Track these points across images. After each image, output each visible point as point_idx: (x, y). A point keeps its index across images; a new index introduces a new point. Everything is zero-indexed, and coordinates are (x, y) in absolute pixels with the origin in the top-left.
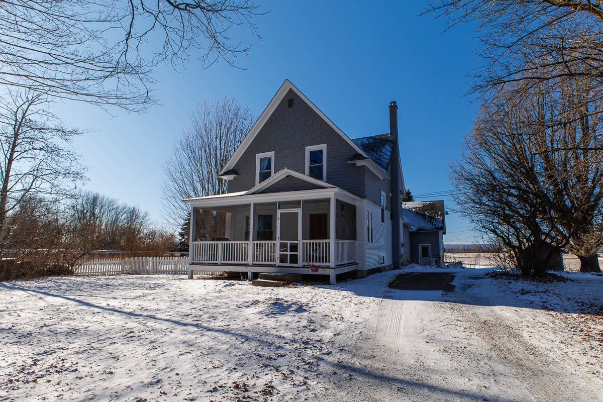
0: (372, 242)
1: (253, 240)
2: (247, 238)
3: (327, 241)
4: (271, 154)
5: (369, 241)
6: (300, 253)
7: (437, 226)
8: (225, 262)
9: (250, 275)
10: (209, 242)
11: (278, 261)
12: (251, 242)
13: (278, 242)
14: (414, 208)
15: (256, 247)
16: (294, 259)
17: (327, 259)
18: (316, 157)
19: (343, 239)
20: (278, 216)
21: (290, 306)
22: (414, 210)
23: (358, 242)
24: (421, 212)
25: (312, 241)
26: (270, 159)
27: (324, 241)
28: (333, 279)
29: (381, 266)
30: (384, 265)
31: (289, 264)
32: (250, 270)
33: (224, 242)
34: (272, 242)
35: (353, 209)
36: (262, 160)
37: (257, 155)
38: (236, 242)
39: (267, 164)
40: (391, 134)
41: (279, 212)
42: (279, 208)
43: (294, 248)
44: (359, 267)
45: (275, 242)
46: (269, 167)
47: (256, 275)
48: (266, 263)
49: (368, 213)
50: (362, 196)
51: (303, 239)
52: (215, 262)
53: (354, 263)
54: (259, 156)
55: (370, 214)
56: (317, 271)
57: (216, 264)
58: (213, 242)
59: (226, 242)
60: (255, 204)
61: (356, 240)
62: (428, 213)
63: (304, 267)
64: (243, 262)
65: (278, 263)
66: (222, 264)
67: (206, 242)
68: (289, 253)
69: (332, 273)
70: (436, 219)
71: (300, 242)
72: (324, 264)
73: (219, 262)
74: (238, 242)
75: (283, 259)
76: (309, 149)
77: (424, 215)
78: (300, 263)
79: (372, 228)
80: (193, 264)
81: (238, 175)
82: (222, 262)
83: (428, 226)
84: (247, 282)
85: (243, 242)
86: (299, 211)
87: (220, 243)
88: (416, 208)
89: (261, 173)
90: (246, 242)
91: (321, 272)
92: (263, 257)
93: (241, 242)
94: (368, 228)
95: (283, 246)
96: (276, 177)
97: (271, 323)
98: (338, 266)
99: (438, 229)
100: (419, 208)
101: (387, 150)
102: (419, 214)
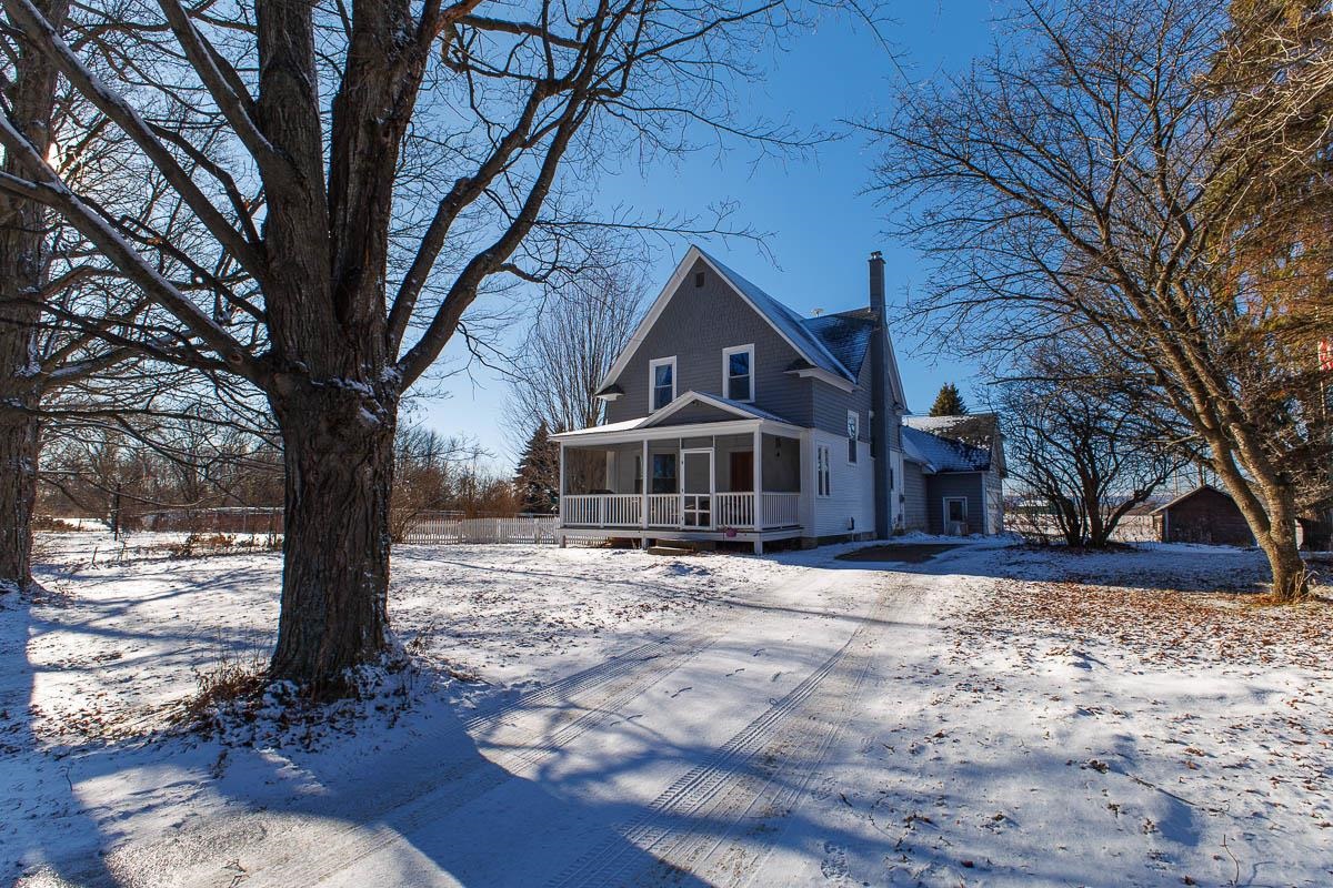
0: (828, 493)
1: (648, 493)
2: (638, 490)
3: (750, 494)
4: (672, 360)
5: (821, 493)
6: (712, 511)
7: (978, 463)
8: (610, 524)
9: (644, 542)
10: (586, 496)
11: (683, 522)
12: (644, 496)
13: (682, 495)
14: (938, 429)
15: (652, 502)
16: (705, 520)
17: (750, 520)
18: (739, 362)
19: (774, 491)
20: (682, 458)
21: (692, 569)
22: (937, 433)
23: (801, 496)
24: (950, 437)
25: (732, 494)
26: (670, 368)
27: (746, 494)
28: (758, 547)
29: (849, 532)
30: (853, 532)
31: (697, 527)
32: (644, 535)
33: (607, 496)
34: (674, 495)
35: (794, 445)
36: (658, 368)
37: (651, 361)
38: (624, 496)
39: (665, 375)
40: (872, 309)
41: (683, 453)
42: (683, 447)
43: (705, 504)
44: (804, 534)
45: (678, 495)
46: (669, 380)
47: (652, 542)
48: (666, 525)
49: (820, 450)
50: (807, 424)
51: (716, 491)
52: (595, 524)
53: (797, 527)
54: (654, 363)
55: (823, 451)
56: (735, 535)
57: (598, 528)
58: (593, 496)
59: (610, 496)
60: (649, 442)
61: (799, 491)
62: (963, 438)
63: (718, 531)
64: (635, 525)
65: (682, 525)
66: (606, 528)
67: (583, 497)
68: (697, 511)
69: (757, 540)
70: (976, 449)
71: (713, 496)
72: (746, 526)
73: (602, 524)
74: (627, 496)
75: (689, 520)
76: (728, 352)
77: (955, 443)
78: (713, 525)
79: (827, 474)
80: (565, 527)
81: (622, 392)
82: (606, 524)
83: (962, 463)
84: (641, 551)
85: (634, 496)
86: (711, 451)
87: (602, 497)
88: (941, 429)
89: (656, 390)
90: (638, 496)
91: (740, 537)
92: (661, 516)
93: (631, 496)
94: (820, 473)
95: (689, 502)
96: (679, 402)
97: (669, 581)
98: (766, 530)
99: (978, 468)
100: (947, 428)
101: (862, 339)
102: (946, 440)
